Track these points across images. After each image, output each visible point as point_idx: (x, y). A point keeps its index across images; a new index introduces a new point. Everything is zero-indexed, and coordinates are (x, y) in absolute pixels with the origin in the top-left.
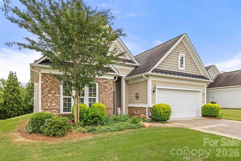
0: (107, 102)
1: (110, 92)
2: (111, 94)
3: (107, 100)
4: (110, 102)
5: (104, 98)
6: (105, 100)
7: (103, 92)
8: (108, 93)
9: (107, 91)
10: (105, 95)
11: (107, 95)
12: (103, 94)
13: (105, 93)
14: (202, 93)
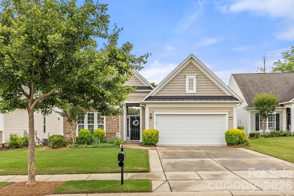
0: (113, 128)
1: (116, 120)
2: (117, 121)
3: (113, 126)
4: (116, 128)
5: (110, 124)
6: (111, 126)
7: (109, 120)
8: (114, 120)
9: (113, 119)
10: (111, 122)
11: (113, 122)
12: (109, 121)
13: (111, 120)
14: (227, 116)
